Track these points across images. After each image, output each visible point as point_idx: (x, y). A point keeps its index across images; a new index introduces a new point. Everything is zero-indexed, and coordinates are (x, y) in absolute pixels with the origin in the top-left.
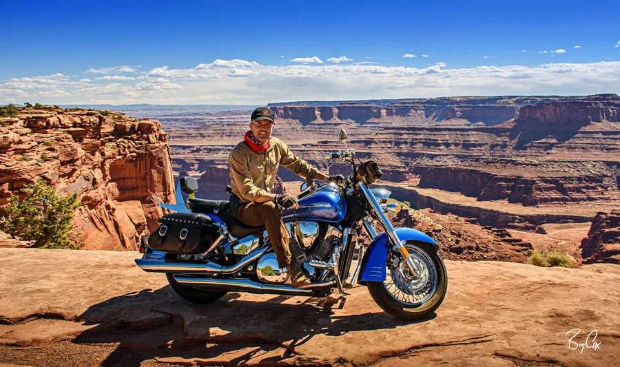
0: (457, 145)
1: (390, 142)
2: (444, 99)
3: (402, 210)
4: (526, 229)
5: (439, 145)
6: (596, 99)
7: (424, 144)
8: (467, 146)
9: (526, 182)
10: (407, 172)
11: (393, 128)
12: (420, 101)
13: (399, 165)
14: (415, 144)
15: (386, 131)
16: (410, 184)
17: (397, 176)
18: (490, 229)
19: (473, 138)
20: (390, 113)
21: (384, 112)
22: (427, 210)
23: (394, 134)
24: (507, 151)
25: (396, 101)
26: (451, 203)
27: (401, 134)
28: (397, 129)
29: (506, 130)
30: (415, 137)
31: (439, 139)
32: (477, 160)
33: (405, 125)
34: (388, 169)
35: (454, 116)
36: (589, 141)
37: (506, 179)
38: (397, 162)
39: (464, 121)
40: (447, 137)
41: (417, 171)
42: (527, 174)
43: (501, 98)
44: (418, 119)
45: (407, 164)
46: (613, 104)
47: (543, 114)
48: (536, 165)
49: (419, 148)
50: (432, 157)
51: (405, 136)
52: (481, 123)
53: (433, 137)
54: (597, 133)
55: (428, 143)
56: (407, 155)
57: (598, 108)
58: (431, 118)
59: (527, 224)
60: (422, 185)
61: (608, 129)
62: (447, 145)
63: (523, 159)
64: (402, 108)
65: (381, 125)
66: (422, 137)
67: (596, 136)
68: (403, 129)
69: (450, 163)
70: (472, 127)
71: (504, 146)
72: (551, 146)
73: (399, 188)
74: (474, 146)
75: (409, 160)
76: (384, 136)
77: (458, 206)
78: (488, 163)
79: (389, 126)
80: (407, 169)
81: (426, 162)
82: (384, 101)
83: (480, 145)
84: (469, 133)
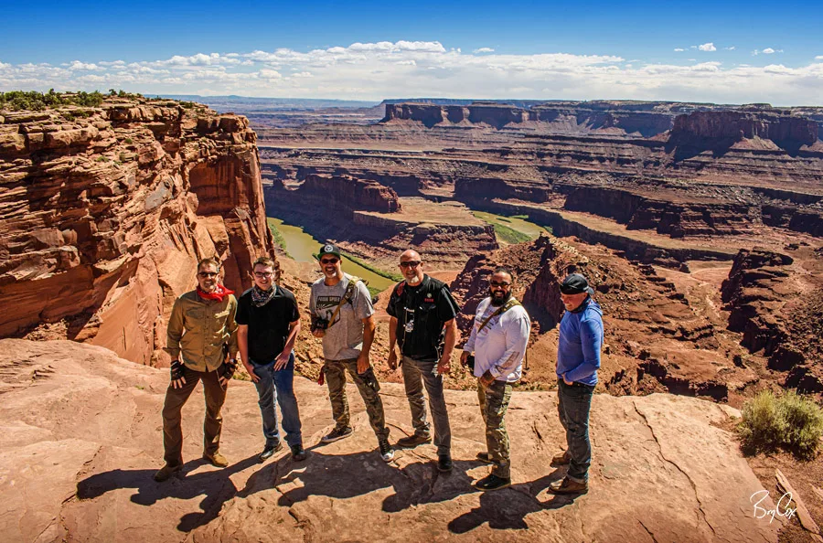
0: (611, 160)
1: (532, 153)
2: (602, 102)
3: (541, 237)
4: (670, 266)
5: (592, 159)
6: (751, 109)
7: (573, 157)
8: (621, 161)
9: (674, 208)
10: (550, 191)
11: (536, 136)
12: (571, 104)
13: (541, 181)
14: (563, 156)
15: (528, 140)
16: (554, 206)
17: (539, 196)
18: (636, 264)
19: (628, 152)
20: (533, 118)
21: (525, 115)
22: (571, 238)
23: (538, 143)
24: (660, 171)
25: (541, 102)
26: (601, 231)
27: (546, 144)
28: (541, 137)
29: (660, 144)
30: (562, 148)
31: (592, 151)
32: (630, 180)
33: (551, 133)
34: (527, 186)
35: (611, 125)
36: (739, 161)
37: (656, 204)
38: (538, 178)
39: (621, 131)
40: (602, 150)
41: (562, 189)
42: (677, 200)
43: (657, 104)
44: (567, 127)
45: (550, 181)
46: (766, 117)
47: (697, 126)
48: (685, 188)
49: (566, 163)
50: (582, 173)
51: (550, 147)
52: (637, 134)
53: (584, 150)
54: (748, 151)
55: (579, 157)
56: (552, 170)
57: (751, 121)
58: (583, 125)
59: (672, 260)
60: (567, 207)
61: (759, 148)
62: (602, 160)
63: (674, 180)
64: (549, 112)
65: (521, 131)
66: (571, 148)
67: (747, 155)
68: (548, 137)
69: (602, 182)
70: (627, 139)
71: (657, 163)
72: (701, 166)
73: (540, 210)
74: (628, 162)
75: (554, 176)
76: (524, 146)
77: (607, 235)
78: (640, 183)
79: (532, 133)
80: (550, 188)
81: (575, 180)
82: (527, 102)
83: (634, 162)
84: (625, 146)
